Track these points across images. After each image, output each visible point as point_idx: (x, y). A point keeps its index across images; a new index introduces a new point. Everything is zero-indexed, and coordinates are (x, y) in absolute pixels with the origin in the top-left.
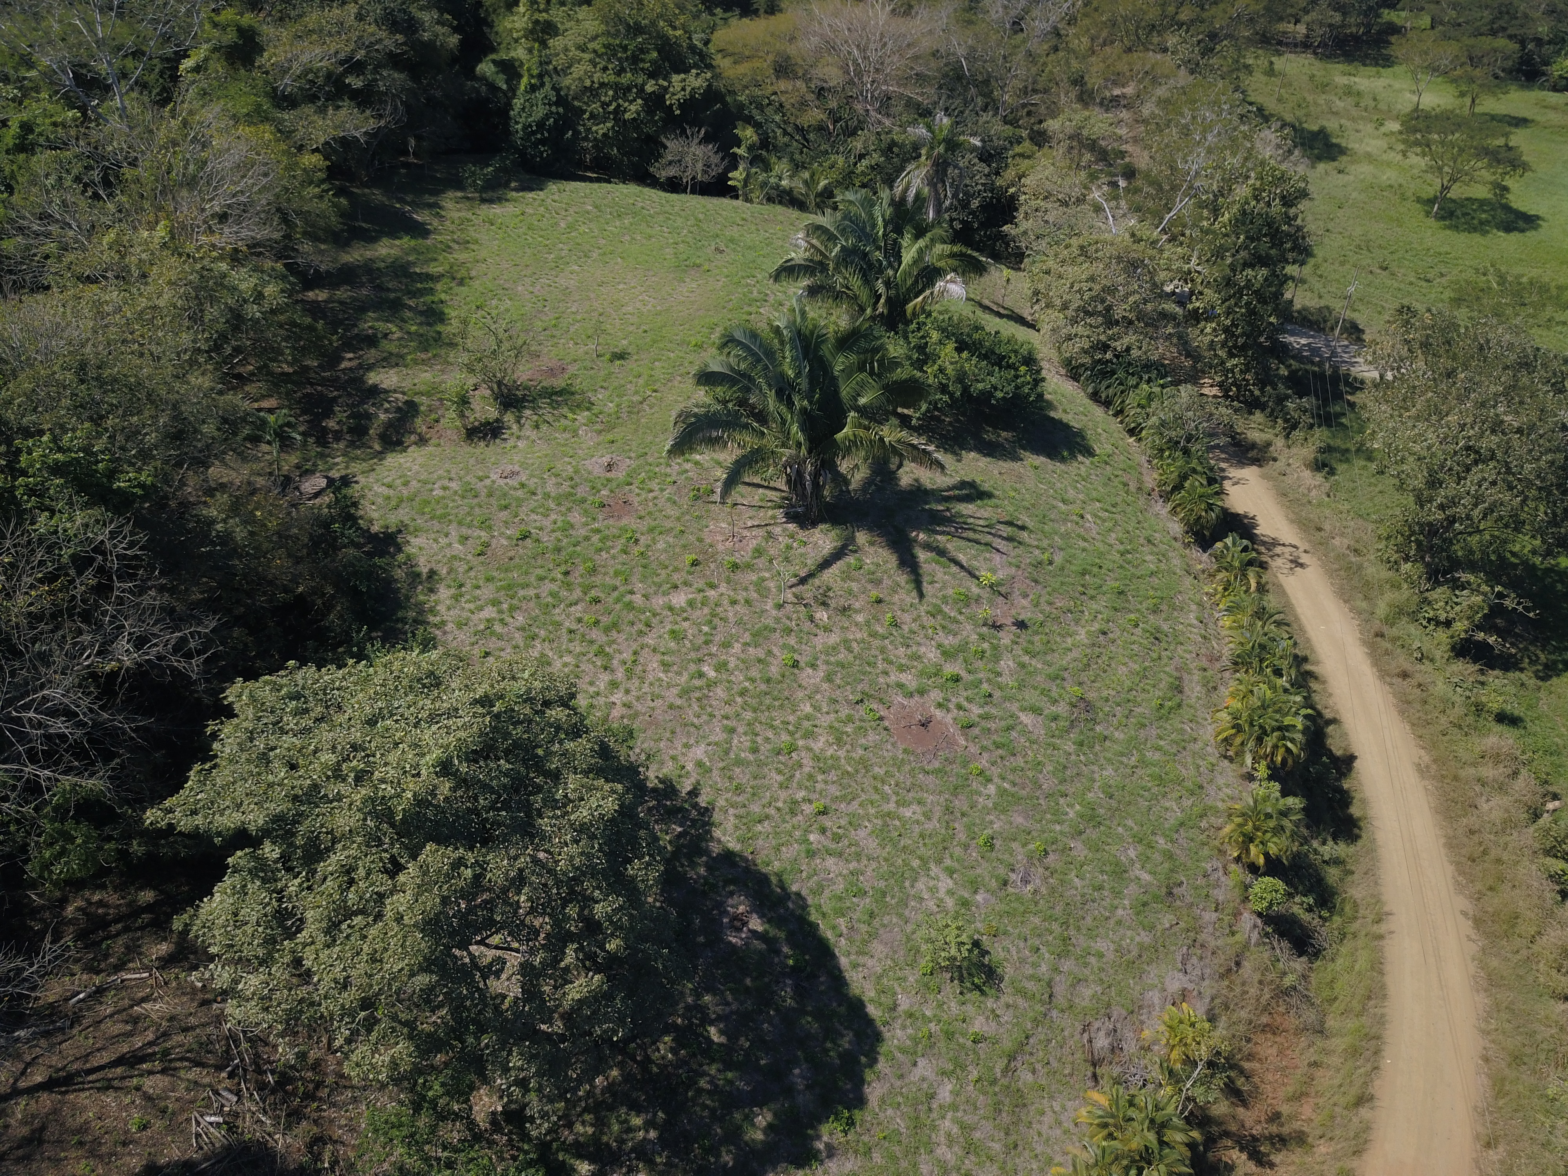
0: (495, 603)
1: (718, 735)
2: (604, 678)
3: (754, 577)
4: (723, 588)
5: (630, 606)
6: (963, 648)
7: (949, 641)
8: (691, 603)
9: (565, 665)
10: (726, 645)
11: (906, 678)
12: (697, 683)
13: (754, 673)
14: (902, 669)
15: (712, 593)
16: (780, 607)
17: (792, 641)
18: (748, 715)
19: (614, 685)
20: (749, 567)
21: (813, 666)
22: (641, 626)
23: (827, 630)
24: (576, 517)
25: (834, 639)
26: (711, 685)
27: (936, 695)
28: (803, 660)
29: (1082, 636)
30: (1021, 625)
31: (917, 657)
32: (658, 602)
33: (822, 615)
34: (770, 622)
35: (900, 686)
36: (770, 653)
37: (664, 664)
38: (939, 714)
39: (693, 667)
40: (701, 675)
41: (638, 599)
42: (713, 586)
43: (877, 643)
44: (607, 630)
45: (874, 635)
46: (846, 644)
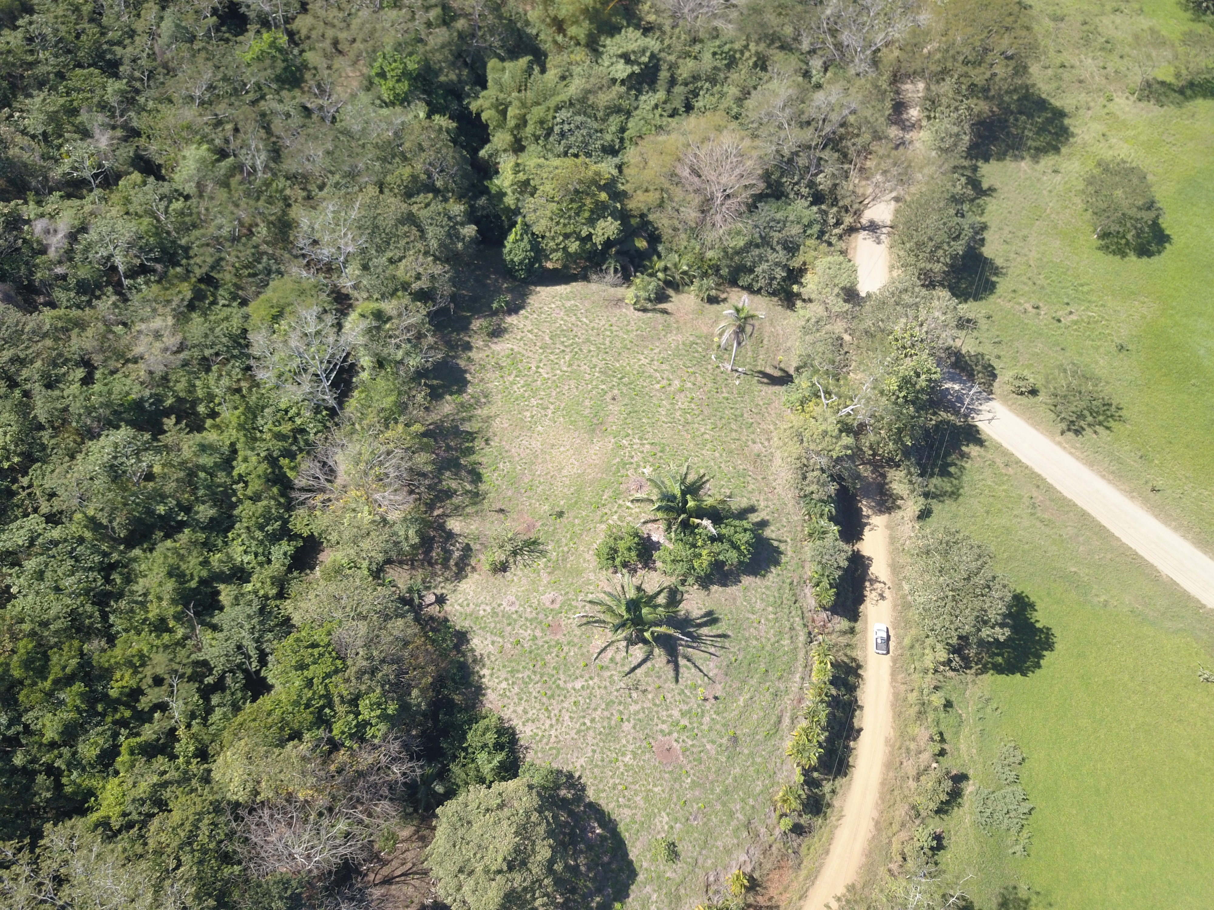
0: (506, 679)
1: (590, 754)
2: (548, 722)
3: (609, 674)
4: (596, 680)
5: (558, 686)
6: (690, 711)
8: (583, 687)
9: (533, 714)
10: (595, 709)
11: (664, 727)
13: (605, 724)
14: (664, 722)
15: (591, 682)
16: (618, 691)
17: (621, 708)
18: (601, 744)
19: (551, 726)
20: (607, 667)
21: (629, 721)
22: (562, 698)
23: (636, 702)
24: (538, 633)
25: (637, 707)
27: (675, 735)
28: (625, 718)
29: (741, 703)
30: (716, 698)
31: (670, 716)
32: (570, 686)
33: (634, 695)
34: (613, 698)
35: (662, 731)
36: (612, 714)
37: (570, 717)
38: (675, 744)
39: (582, 720)
40: (585, 724)
41: (561, 683)
42: (591, 678)
43: (655, 709)
44: (549, 698)
45: (655, 705)
46: (643, 709)
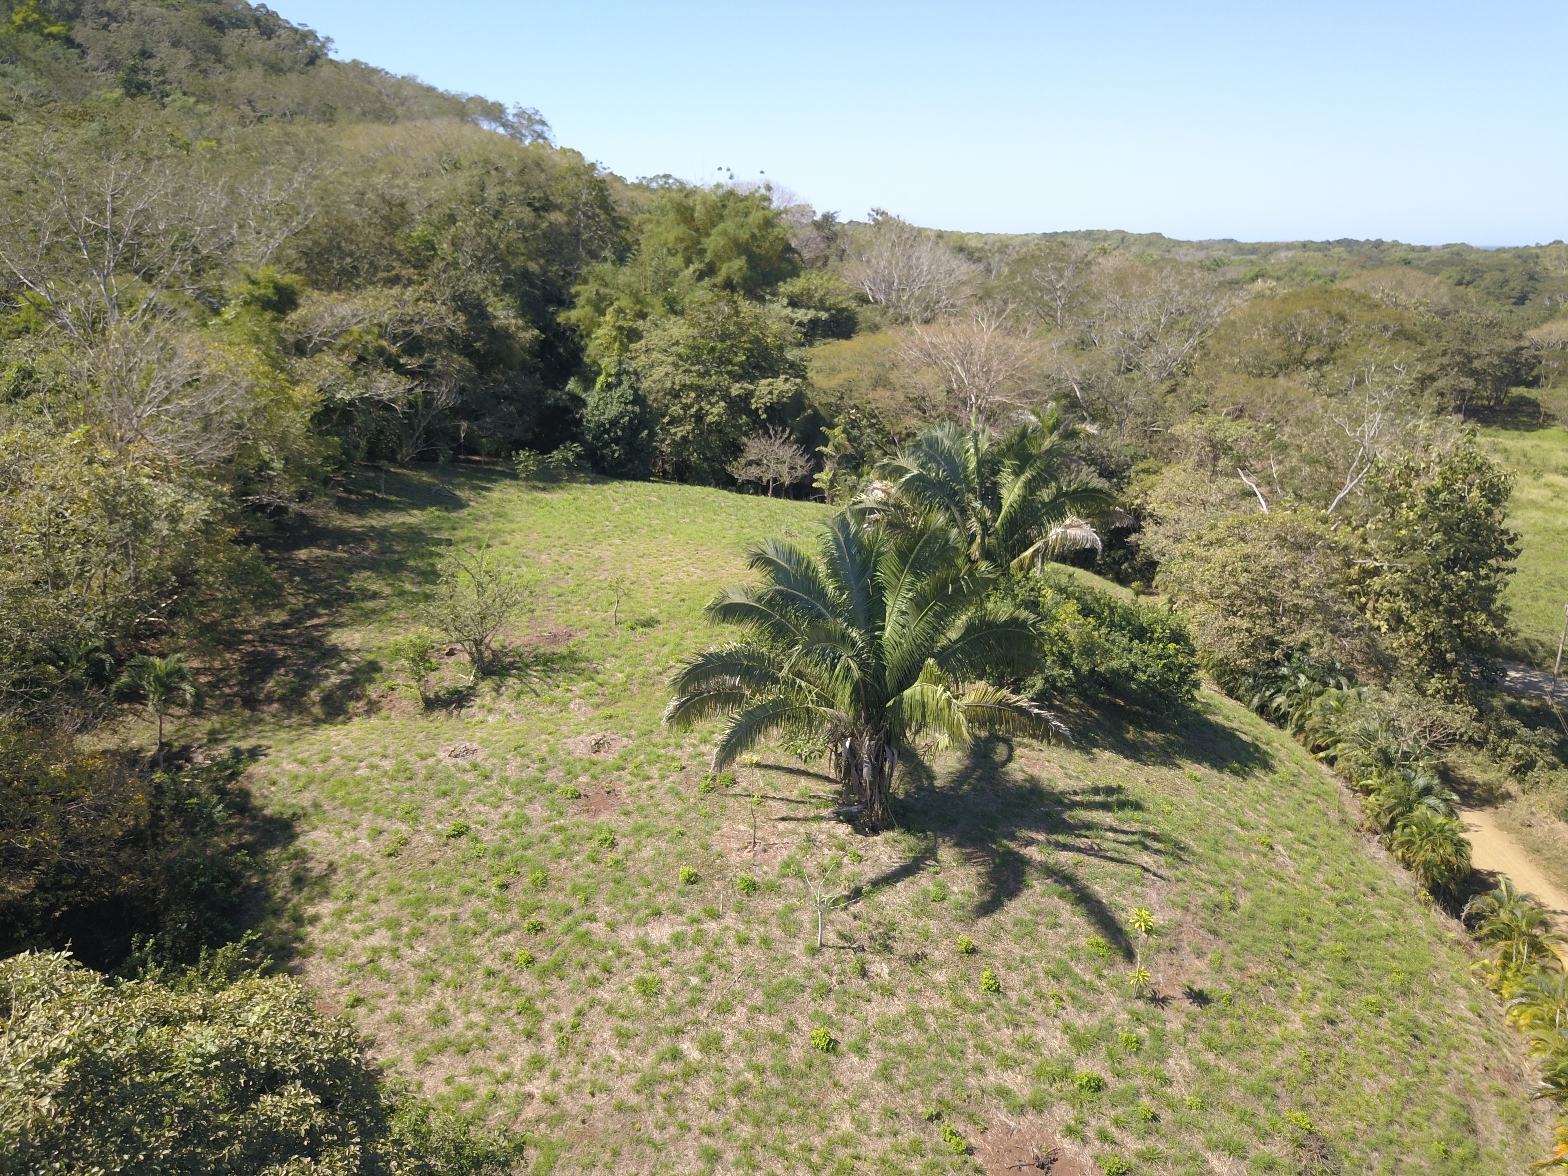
2: (526, 1050)
3: (779, 905)
4: (730, 919)
5: (586, 939)
6: (1107, 1031)
7: (1082, 1021)
8: (678, 940)
9: (471, 1026)
10: (724, 1009)
12: (668, 1068)
14: (1007, 1064)
16: (814, 952)
17: (829, 1007)
19: (537, 1064)
20: (774, 889)
21: (860, 1050)
22: (594, 971)
23: (889, 993)
24: (537, 811)
25: (898, 1007)
26: (691, 1073)
27: (1063, 1113)
28: (845, 1040)
29: (1296, 1025)
30: (1200, 998)
31: (1030, 1045)
32: (629, 934)
33: (880, 968)
34: (797, 975)
35: (1004, 1093)
36: (792, 1026)
37: (620, 1034)
38: (1068, 1147)
39: (665, 1042)
40: (676, 1056)
41: (599, 929)
42: (715, 916)
43: (967, 1017)
44: (544, 974)
45: (961, 1005)
